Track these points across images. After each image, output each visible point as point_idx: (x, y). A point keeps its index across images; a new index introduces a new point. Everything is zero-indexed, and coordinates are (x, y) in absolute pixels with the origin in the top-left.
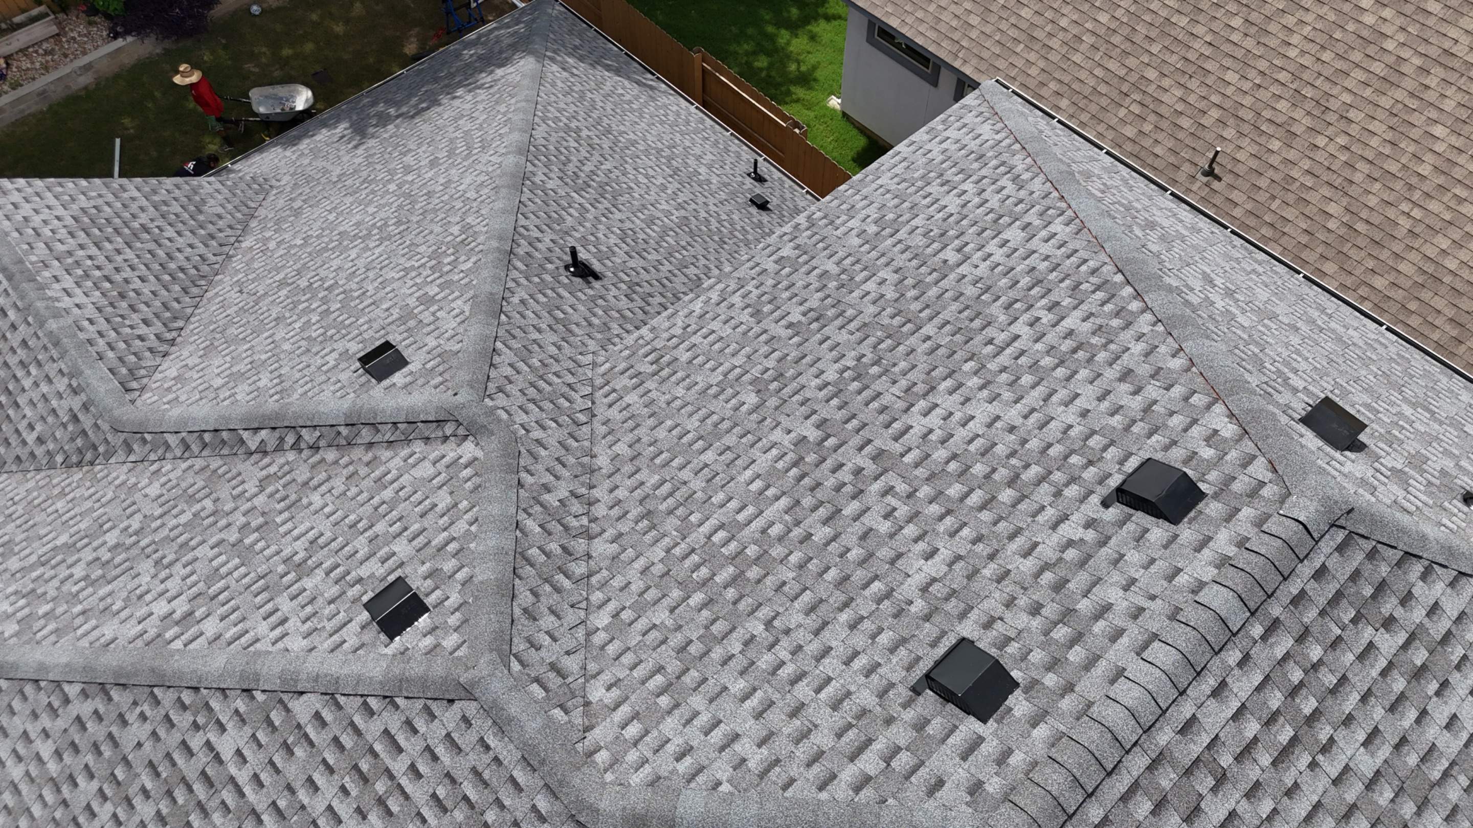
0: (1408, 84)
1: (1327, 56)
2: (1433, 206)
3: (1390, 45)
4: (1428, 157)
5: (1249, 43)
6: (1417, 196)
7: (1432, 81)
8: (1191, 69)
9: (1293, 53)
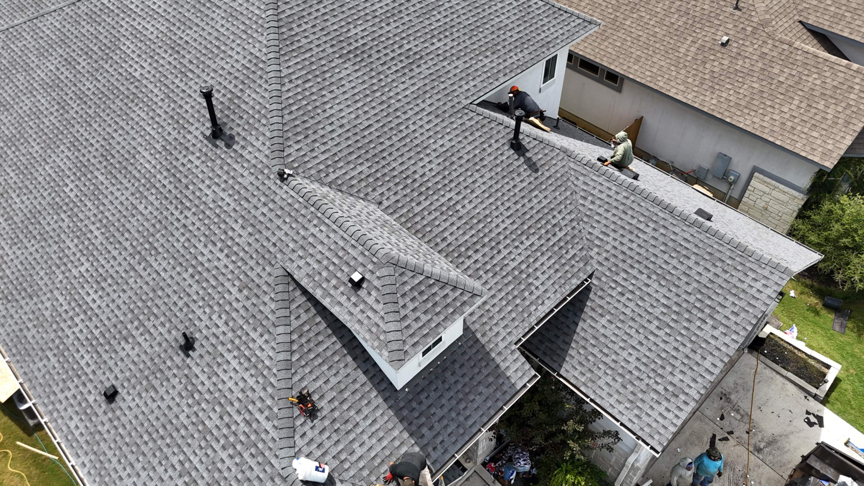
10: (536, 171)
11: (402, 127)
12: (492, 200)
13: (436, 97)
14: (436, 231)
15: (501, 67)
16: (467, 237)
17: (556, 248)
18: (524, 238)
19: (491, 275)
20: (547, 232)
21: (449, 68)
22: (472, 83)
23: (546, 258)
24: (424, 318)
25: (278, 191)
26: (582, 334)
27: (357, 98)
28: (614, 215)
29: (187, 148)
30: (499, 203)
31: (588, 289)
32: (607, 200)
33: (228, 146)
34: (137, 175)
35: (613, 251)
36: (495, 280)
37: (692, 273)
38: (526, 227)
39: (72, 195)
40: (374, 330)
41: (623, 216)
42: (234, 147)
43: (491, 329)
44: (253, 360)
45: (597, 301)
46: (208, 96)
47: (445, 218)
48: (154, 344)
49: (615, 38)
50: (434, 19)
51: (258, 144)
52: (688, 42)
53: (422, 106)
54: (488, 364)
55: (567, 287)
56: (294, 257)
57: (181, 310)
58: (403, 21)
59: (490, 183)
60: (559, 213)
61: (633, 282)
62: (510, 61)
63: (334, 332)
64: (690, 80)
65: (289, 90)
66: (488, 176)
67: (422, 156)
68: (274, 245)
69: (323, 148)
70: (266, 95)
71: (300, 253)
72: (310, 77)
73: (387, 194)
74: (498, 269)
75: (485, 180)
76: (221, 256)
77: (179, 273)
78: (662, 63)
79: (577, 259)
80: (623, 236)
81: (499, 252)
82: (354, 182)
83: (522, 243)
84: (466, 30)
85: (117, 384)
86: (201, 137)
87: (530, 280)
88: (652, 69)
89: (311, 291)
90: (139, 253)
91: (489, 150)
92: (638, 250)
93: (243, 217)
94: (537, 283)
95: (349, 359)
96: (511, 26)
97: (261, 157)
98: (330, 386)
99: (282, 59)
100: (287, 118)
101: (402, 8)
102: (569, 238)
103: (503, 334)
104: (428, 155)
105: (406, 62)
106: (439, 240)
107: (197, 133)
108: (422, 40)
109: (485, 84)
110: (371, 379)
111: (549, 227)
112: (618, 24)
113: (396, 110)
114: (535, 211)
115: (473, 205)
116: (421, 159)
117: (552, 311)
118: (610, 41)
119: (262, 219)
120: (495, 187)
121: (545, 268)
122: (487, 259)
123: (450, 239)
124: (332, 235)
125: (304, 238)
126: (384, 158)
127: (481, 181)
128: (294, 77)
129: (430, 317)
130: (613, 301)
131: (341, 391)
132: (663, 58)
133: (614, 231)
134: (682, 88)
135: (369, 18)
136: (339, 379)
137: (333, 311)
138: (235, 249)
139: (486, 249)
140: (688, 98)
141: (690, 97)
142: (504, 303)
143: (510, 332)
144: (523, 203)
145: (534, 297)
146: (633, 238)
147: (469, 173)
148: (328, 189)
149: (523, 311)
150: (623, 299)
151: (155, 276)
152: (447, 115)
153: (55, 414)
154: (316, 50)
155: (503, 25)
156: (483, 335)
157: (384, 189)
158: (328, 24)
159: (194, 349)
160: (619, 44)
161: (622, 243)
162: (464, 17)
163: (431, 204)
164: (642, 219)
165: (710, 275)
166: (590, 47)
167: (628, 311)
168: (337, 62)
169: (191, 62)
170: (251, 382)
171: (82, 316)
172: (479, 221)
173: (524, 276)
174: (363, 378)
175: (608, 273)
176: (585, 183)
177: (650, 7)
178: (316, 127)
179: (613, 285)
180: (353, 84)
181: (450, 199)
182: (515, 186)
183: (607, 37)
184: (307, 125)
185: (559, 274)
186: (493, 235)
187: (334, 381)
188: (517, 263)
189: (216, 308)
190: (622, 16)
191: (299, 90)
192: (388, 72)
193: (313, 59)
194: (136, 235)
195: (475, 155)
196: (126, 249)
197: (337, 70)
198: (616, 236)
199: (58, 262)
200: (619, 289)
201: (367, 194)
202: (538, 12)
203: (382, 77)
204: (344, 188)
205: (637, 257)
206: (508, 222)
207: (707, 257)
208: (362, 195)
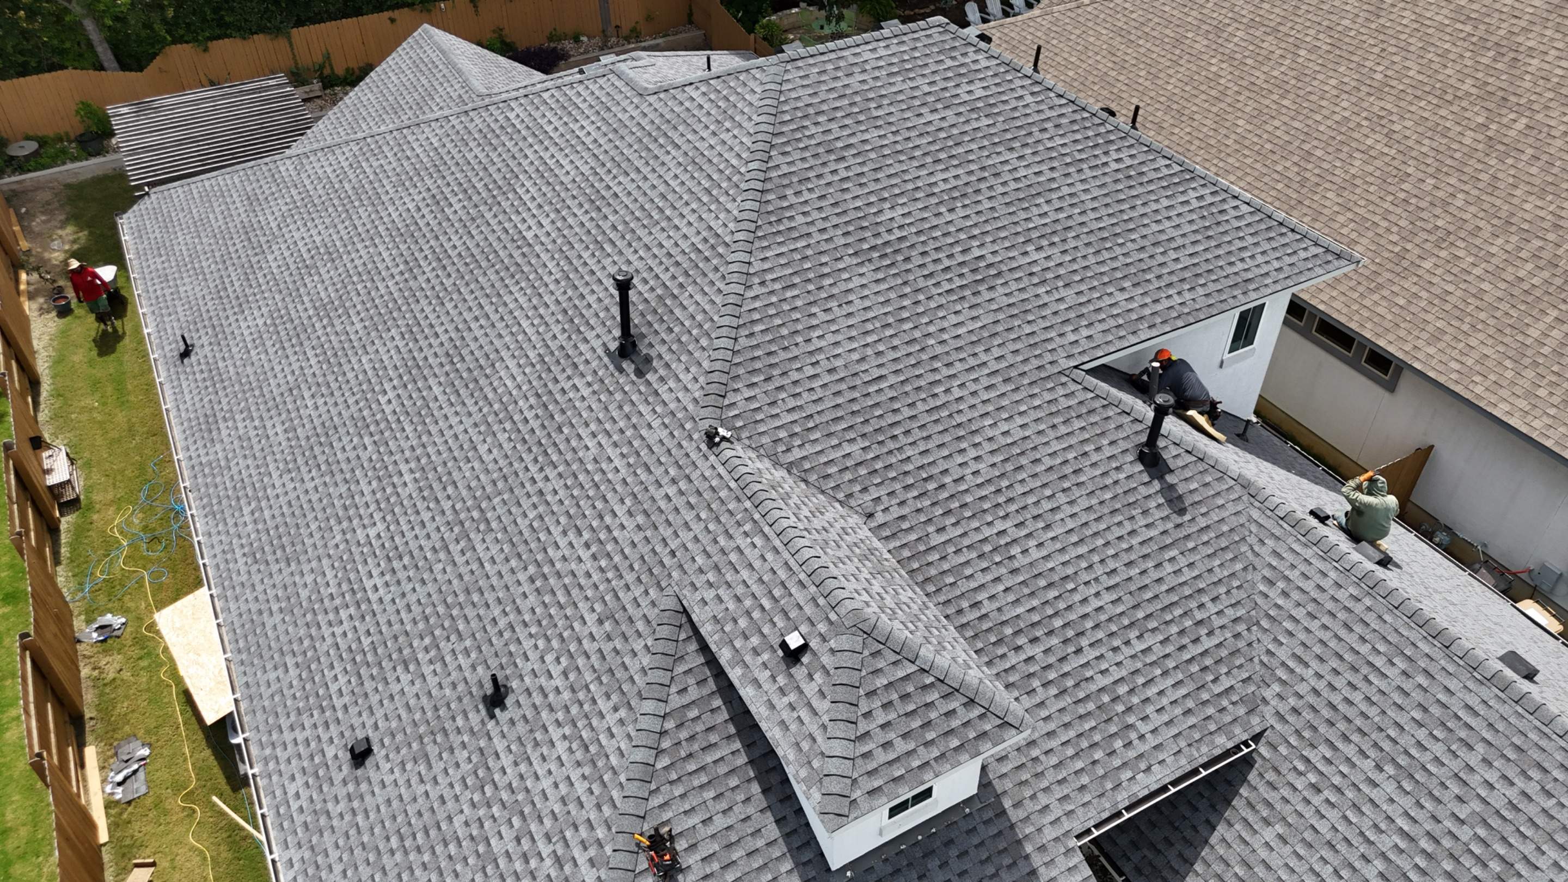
0: (1229, 100)
1: (1187, 88)
2: (1231, 160)
3: (1222, 81)
4: (1233, 136)
5: (1147, 83)
6: (1222, 155)
7: (1241, 98)
8: (1113, 97)
9: (1170, 87)
10: (1182, 512)
11: (939, 389)
12: (1082, 550)
13: (1012, 347)
14: (964, 586)
15: (1147, 311)
16: (1020, 610)
17: (1195, 668)
18: (1133, 634)
19: (1053, 691)
20: (1182, 632)
21: (1046, 299)
22: (1085, 332)
23: (1170, 681)
24: (902, 747)
25: (699, 463)
26: (1221, 851)
27: (869, 326)
28: (1325, 627)
29: (575, 366)
30: (1096, 558)
31: (1247, 761)
32: (1315, 594)
33: (640, 373)
34: (490, 396)
35: (1311, 699)
36: (1061, 704)
37: (1474, 780)
38: (1140, 614)
39: (388, 409)
40: (805, 745)
41: (1343, 633)
42: (648, 376)
43: (1033, 797)
44: (593, 749)
45: (1262, 789)
46: (624, 287)
47: (985, 565)
48: (446, 682)
49: (1396, 289)
50: (1035, 211)
51: (686, 378)
52: (1548, 320)
53: (984, 357)
54: (1015, 863)
55: (1204, 749)
56: (699, 581)
57: (501, 633)
58: (980, 208)
59: (1084, 518)
60: (1213, 600)
61: (1345, 769)
62: (1166, 304)
63: (739, 733)
64: (1542, 392)
65: (756, 297)
66: (1084, 503)
67: (964, 445)
68: (673, 553)
69: (792, 403)
70: (718, 300)
71: (711, 576)
72: (797, 280)
73: (886, 502)
74: (1070, 683)
75: (1076, 509)
76: (585, 555)
77: (512, 571)
78: (1487, 351)
79: (1235, 698)
80: (1336, 672)
81: (1079, 651)
82: (832, 470)
83: (1127, 643)
84: (1092, 238)
85: (374, 738)
86: (600, 351)
87: (1131, 719)
88: (1464, 359)
89: (714, 648)
90: (462, 523)
91: (1095, 457)
92: (1364, 707)
93: (635, 496)
94: (1144, 728)
95: (756, 788)
96: (1180, 242)
97: (686, 400)
98: (711, 830)
99: (757, 244)
100: (743, 342)
101: (983, 186)
102: (1224, 653)
103: (1057, 811)
104: (975, 445)
105: (970, 278)
106: (965, 604)
107: (597, 344)
108: (1007, 244)
109: (1110, 338)
110: (787, 836)
111: (1188, 623)
112: (1405, 263)
113: (934, 358)
114: (1164, 588)
115: (1044, 553)
116: (962, 451)
117: (1164, 789)
118: (1386, 293)
119: (663, 504)
120: (1095, 528)
121: (1165, 701)
122: (1052, 659)
123: (987, 607)
124: (769, 556)
125: (722, 551)
126: (894, 437)
127: (1069, 510)
128: (769, 277)
129: (911, 746)
130: (1295, 799)
131: (729, 846)
132: (1490, 342)
133: (1321, 659)
134: (1522, 404)
135: (920, 195)
136: (729, 821)
137: (742, 692)
138: (609, 547)
139: (1054, 641)
140: (1535, 427)
141: (1537, 424)
142: (1070, 752)
143: (1072, 812)
144: (1143, 567)
145: (1132, 754)
146: (1357, 680)
147: (1048, 492)
148: (784, 473)
149: (1103, 777)
150: (1317, 800)
151: (475, 566)
152: (1026, 381)
153: (272, 765)
154: (817, 237)
155: (1164, 237)
156: (1017, 805)
157: (883, 492)
158: (848, 196)
159: (503, 707)
160: (1402, 302)
161: (1331, 686)
162: (1092, 215)
163: (965, 534)
164: (1382, 647)
165: (1512, 793)
166: (1343, 298)
167: (1323, 827)
168: (848, 261)
169: (614, 227)
170: (580, 788)
171: (352, 610)
172: (1050, 585)
173: (1120, 708)
174: (772, 831)
175: (1293, 740)
176: (1275, 553)
177: (1478, 242)
178: (788, 366)
179: (1301, 767)
180: (867, 303)
181: (1002, 533)
182: (1132, 533)
183: (1380, 286)
184: (773, 360)
185: (1192, 720)
186: (1073, 616)
187: (720, 822)
188: (1112, 680)
189: (555, 643)
190: (1417, 251)
191: (774, 299)
192: (935, 291)
193: (809, 252)
194: (464, 493)
195: (1066, 462)
196: (443, 512)
197: (845, 276)
198: (1324, 670)
199: (341, 513)
200: (1313, 778)
201: (850, 495)
202: (1236, 224)
203: (921, 297)
204: (813, 478)
205: (1359, 722)
206: (1108, 597)
207: (1512, 755)
208: (841, 496)
